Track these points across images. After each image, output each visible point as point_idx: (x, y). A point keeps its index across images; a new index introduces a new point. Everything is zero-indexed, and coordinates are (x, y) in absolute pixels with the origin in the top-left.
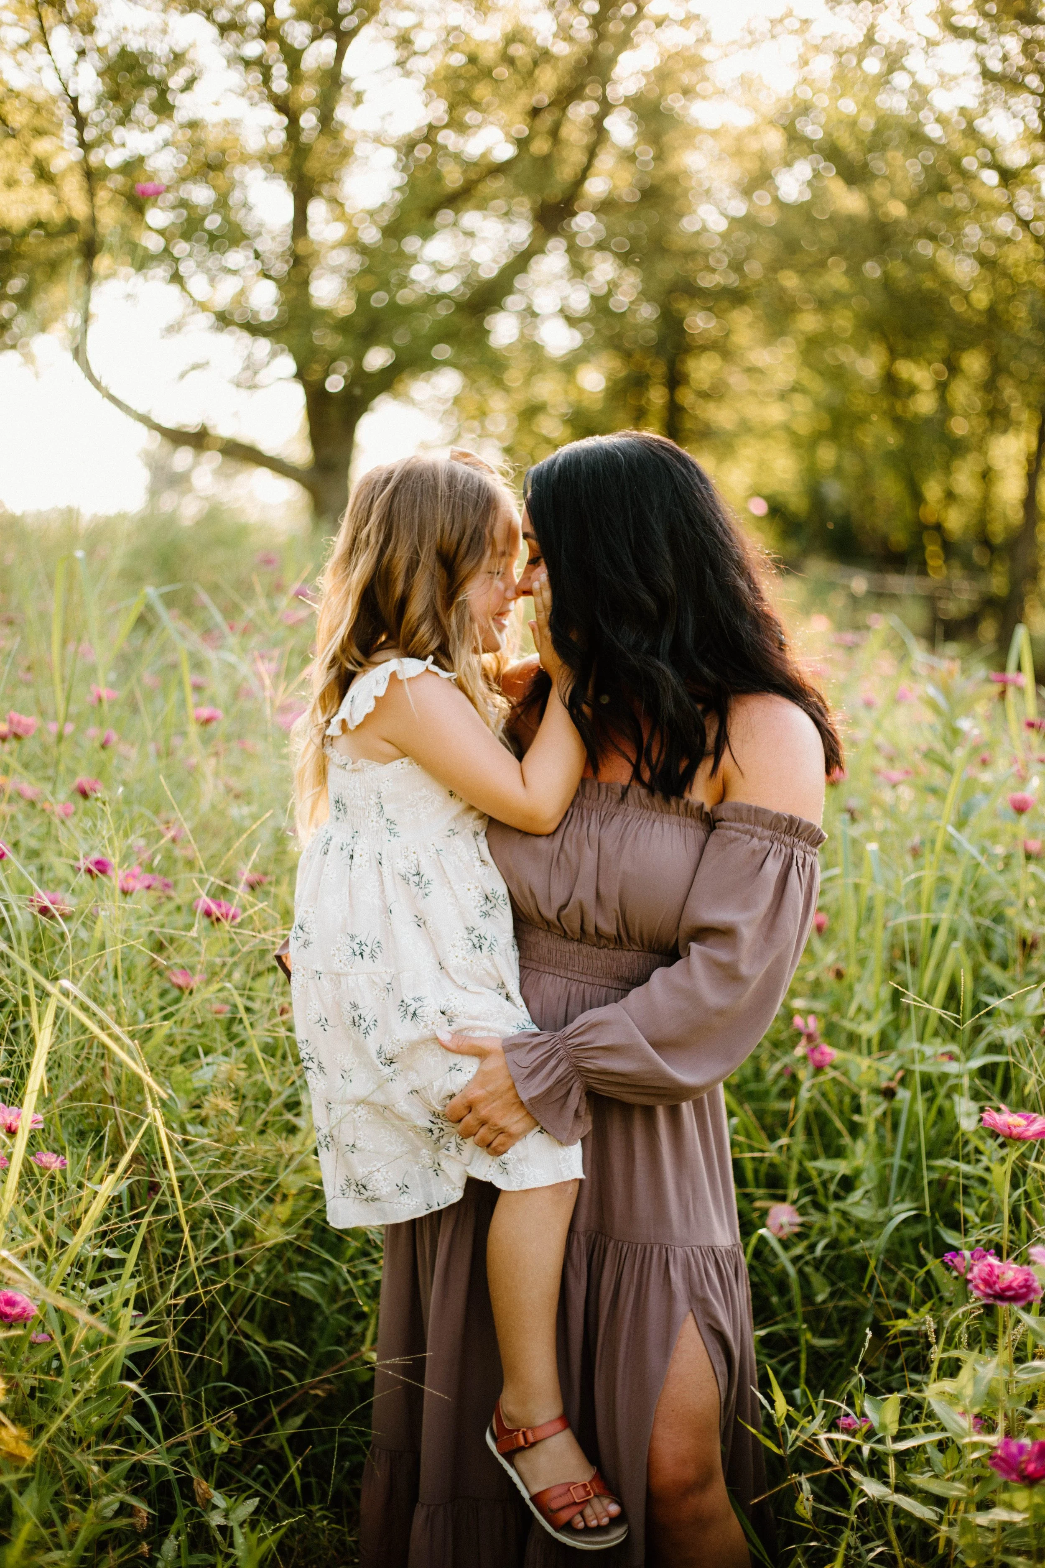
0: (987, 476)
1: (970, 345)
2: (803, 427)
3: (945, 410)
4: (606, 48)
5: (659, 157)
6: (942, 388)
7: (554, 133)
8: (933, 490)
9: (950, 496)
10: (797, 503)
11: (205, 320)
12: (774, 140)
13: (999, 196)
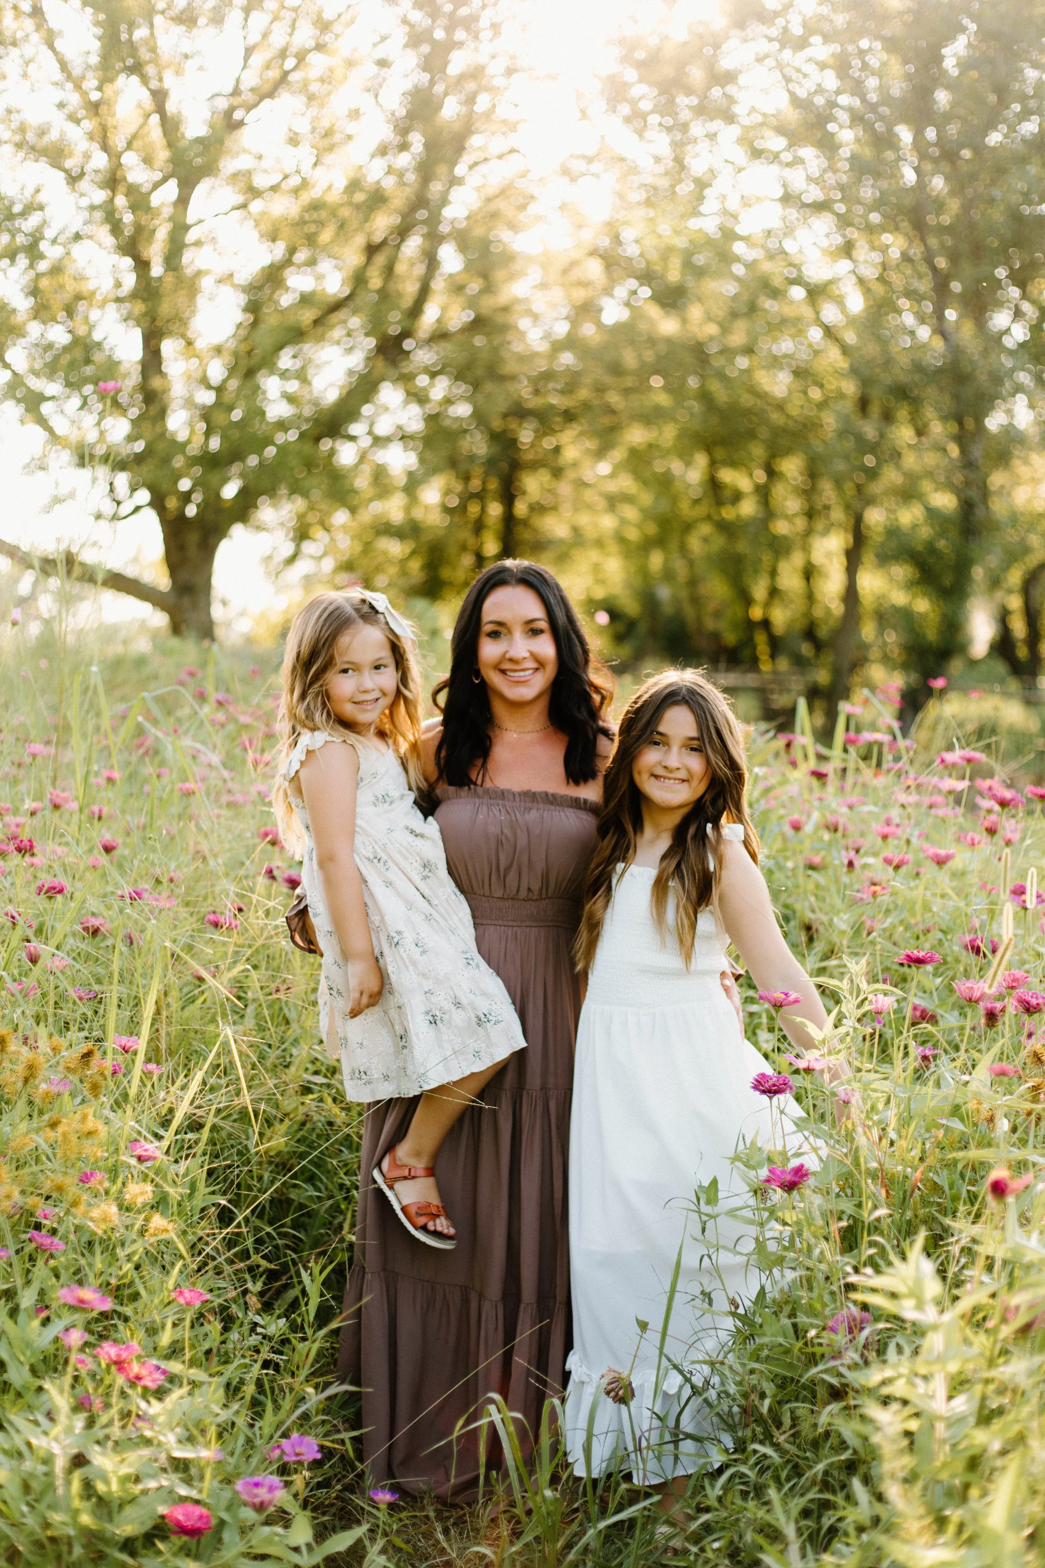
0: (809, 573)
1: (787, 452)
2: (633, 535)
3: (768, 511)
4: (436, 187)
5: (489, 288)
6: (763, 493)
7: (389, 270)
8: (759, 591)
9: (774, 592)
10: (631, 607)
11: (66, 456)
12: (594, 269)
13: (807, 312)
